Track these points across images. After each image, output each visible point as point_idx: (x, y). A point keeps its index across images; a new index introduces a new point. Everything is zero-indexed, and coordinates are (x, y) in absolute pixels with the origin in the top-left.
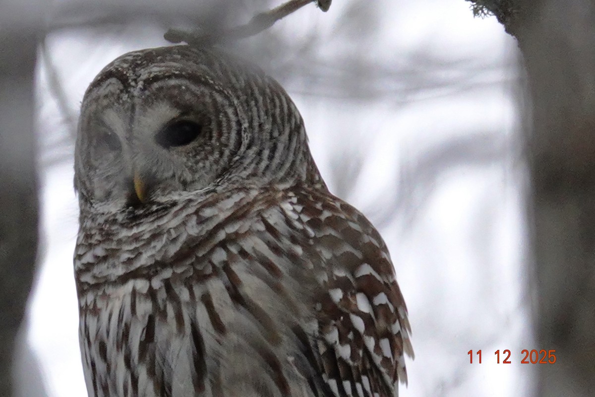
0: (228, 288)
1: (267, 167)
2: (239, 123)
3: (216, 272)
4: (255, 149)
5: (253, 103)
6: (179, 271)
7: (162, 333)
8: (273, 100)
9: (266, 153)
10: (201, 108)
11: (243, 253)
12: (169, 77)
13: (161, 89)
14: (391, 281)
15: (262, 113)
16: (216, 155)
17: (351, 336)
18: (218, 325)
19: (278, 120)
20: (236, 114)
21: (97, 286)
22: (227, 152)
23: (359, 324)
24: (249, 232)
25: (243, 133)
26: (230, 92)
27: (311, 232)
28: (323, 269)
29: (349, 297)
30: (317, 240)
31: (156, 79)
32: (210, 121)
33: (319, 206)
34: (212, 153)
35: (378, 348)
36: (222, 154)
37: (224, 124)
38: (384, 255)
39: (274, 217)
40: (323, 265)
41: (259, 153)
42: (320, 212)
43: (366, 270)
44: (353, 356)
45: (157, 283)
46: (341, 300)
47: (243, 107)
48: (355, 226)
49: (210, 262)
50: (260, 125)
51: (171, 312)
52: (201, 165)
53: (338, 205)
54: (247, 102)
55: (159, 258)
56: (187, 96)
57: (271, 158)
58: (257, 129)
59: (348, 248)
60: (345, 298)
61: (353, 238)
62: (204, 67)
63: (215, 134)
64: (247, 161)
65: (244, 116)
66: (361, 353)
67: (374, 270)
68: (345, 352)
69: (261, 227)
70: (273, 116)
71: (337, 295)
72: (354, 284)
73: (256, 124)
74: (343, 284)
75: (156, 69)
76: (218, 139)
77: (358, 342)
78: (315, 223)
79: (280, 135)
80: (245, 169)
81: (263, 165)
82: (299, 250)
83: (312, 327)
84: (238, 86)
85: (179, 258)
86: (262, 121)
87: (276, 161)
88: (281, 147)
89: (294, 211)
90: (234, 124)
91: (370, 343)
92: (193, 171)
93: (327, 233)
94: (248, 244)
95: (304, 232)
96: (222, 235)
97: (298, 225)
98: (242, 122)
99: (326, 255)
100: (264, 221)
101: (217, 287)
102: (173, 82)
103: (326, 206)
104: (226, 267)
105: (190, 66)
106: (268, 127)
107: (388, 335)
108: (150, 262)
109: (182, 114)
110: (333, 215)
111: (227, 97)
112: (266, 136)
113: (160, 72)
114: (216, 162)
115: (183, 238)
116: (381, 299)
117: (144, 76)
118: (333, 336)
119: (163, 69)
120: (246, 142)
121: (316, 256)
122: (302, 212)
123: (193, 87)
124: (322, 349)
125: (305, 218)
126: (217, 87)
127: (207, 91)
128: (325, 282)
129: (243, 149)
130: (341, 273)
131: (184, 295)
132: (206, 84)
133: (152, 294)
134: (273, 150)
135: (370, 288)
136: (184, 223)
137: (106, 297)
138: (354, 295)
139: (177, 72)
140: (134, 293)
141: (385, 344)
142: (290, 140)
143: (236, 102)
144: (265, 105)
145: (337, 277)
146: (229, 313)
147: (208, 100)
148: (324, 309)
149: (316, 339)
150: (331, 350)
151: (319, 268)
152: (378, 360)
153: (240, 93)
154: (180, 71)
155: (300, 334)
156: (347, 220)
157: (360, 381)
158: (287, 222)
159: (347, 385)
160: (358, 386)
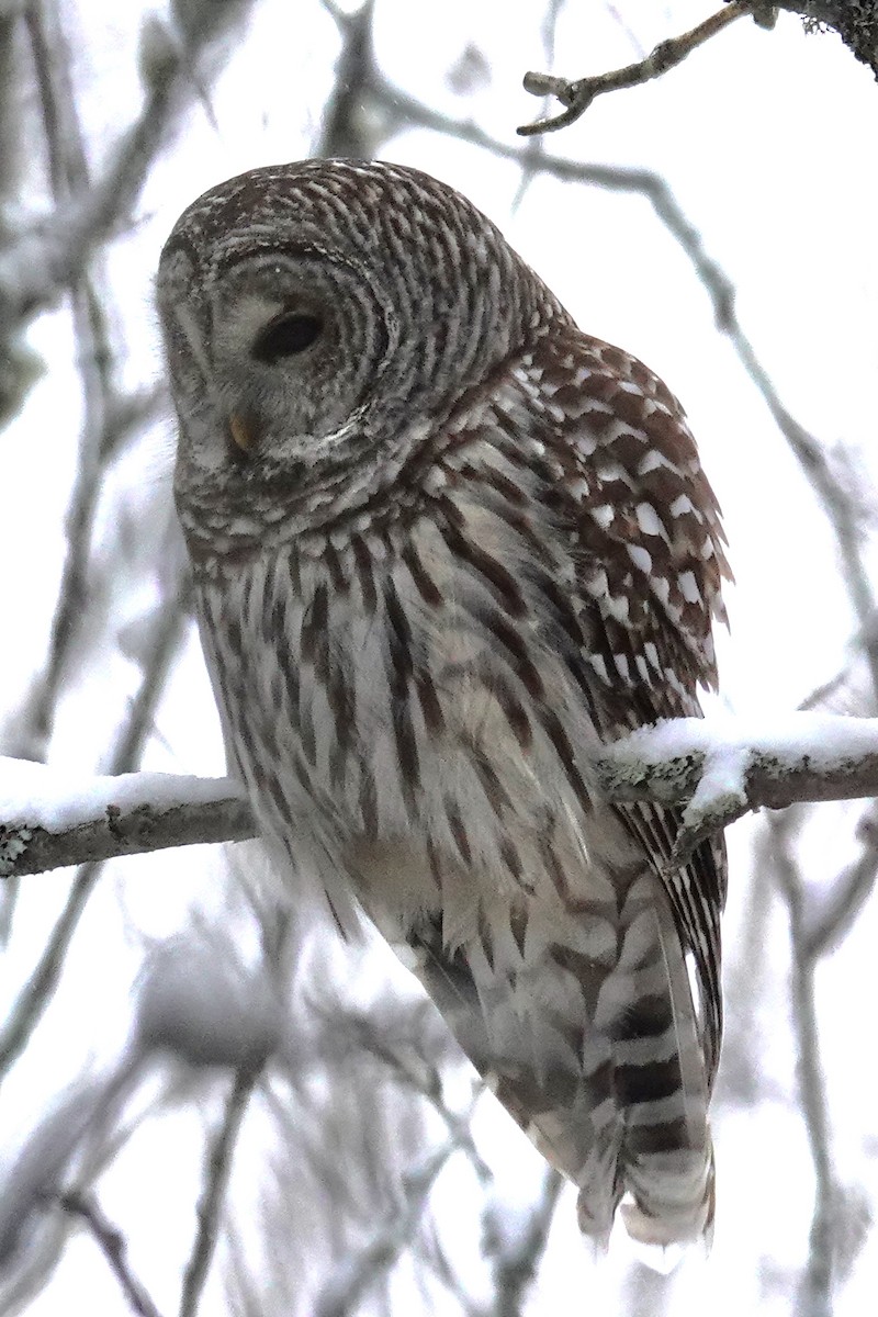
0: (443, 531)
1: (437, 366)
2: (379, 309)
4: (411, 343)
5: (396, 270)
7: (337, 611)
8: (430, 254)
9: (431, 343)
10: (314, 295)
11: (468, 471)
12: (254, 254)
13: (243, 275)
14: (695, 471)
15: (414, 283)
16: (349, 369)
17: (628, 581)
19: (445, 283)
20: (371, 293)
22: (364, 362)
23: (642, 558)
25: (387, 322)
26: (357, 261)
27: (558, 414)
28: (582, 475)
29: (627, 518)
30: (570, 426)
31: (235, 259)
32: (333, 313)
33: (569, 362)
34: (342, 364)
35: (675, 593)
36: (356, 366)
37: (355, 314)
38: (680, 427)
39: (507, 402)
40: (580, 468)
41: (420, 348)
42: (572, 374)
43: (654, 460)
44: (633, 613)
46: (611, 523)
47: (381, 280)
48: (630, 387)
49: (424, 492)
50: (415, 305)
51: (356, 578)
52: (325, 388)
53: (597, 353)
54: (387, 271)
56: (287, 282)
57: (440, 350)
58: (409, 311)
59: (623, 429)
60: (618, 518)
61: (628, 408)
62: (311, 226)
63: (343, 332)
64: (403, 366)
65: (385, 294)
66: (645, 605)
67: (667, 457)
68: (619, 608)
69: (491, 421)
70: (434, 281)
71: (605, 515)
72: (634, 489)
73: (406, 303)
74: (613, 494)
75: (234, 241)
76: (349, 341)
77: (640, 589)
78: (567, 397)
79: (450, 306)
80: (402, 381)
81: (429, 367)
82: (541, 451)
83: (567, 572)
84: (367, 247)
86: (416, 297)
87: (451, 349)
88: (455, 326)
89: (532, 379)
90: (369, 313)
91: (662, 588)
92: (317, 400)
93: (588, 410)
94: (475, 456)
95: (548, 415)
97: (539, 405)
98: (382, 303)
99: (586, 446)
100: (496, 408)
101: (427, 536)
102: (262, 261)
103: (582, 361)
105: (284, 229)
106: (427, 303)
107: (693, 564)
109: (288, 309)
110: (593, 374)
111: (352, 271)
112: (427, 317)
113: (241, 244)
114: (351, 378)
116: (683, 505)
117: (218, 256)
118: (599, 585)
119: (244, 239)
120: (395, 334)
121: (568, 455)
122: (544, 378)
123: (293, 265)
124: (580, 606)
125: (551, 390)
126: (333, 258)
127: (316, 267)
128: (584, 497)
129: (392, 347)
130: (609, 476)
132: (316, 256)
133: (330, 556)
134: (442, 336)
135: (660, 493)
138: (633, 511)
139: (266, 244)
141: (687, 581)
142: (472, 305)
143: (368, 275)
144: (417, 267)
145: (605, 483)
146: (444, 570)
147: (321, 282)
148: (583, 542)
150: (594, 607)
151: (572, 474)
152: (675, 614)
153: (373, 259)
154: (268, 241)
155: (549, 589)
156: (617, 379)
157: (642, 652)
158: (527, 403)
159: (621, 661)
160: (640, 661)
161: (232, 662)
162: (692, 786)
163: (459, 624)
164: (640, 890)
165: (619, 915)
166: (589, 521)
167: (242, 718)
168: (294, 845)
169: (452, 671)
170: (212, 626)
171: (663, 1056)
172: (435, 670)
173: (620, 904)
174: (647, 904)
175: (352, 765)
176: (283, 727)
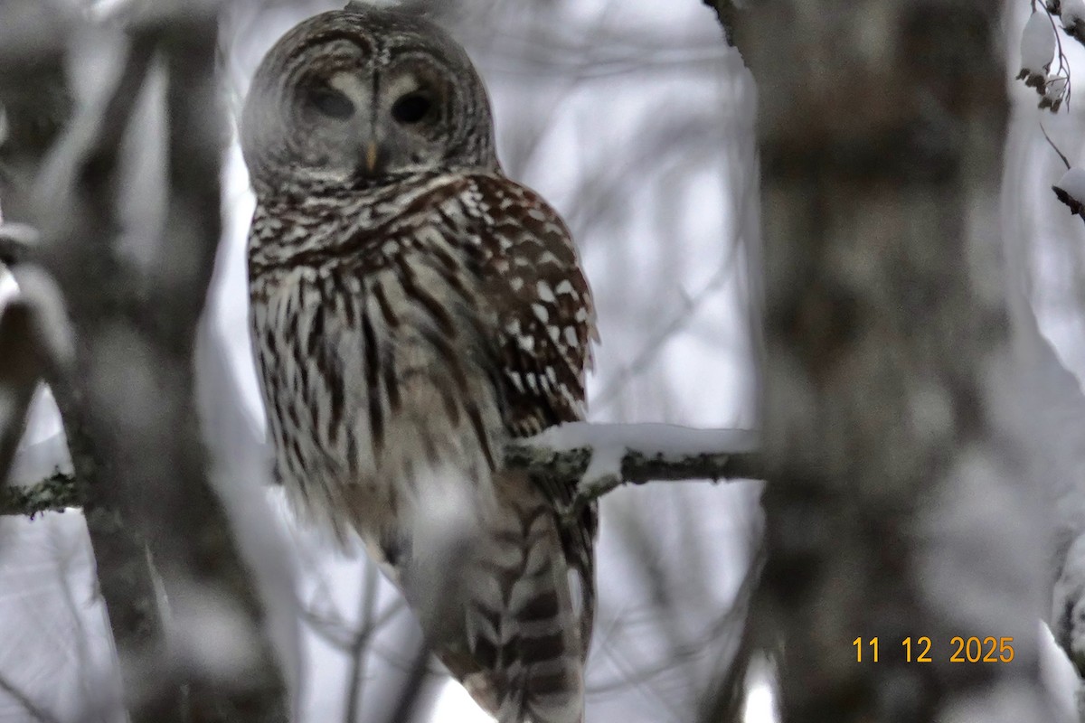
0: (401, 280)
3: (387, 264)
6: (346, 261)
7: (332, 325)
11: (417, 245)
12: (417, 49)
13: (408, 61)
17: (533, 326)
18: (390, 318)
20: (465, 97)
21: (268, 269)
22: (456, 136)
23: (542, 313)
24: (425, 223)
27: (489, 220)
28: (503, 258)
29: (530, 286)
30: (496, 229)
31: (404, 49)
33: (500, 194)
35: (562, 339)
37: (455, 106)
38: (566, 241)
39: (451, 209)
40: (503, 254)
42: (500, 201)
43: (548, 257)
44: (537, 347)
45: (324, 272)
46: (521, 288)
48: (536, 215)
49: (382, 253)
51: (340, 302)
53: (519, 192)
55: (328, 243)
56: (430, 72)
58: (477, 116)
59: (528, 237)
60: (525, 286)
66: (544, 344)
67: (557, 257)
68: (527, 343)
69: (437, 218)
71: (517, 284)
72: (535, 272)
74: (522, 272)
75: (401, 38)
77: (540, 333)
78: (495, 212)
82: (477, 240)
83: (492, 319)
85: (348, 248)
89: (473, 199)
90: (462, 108)
91: (554, 332)
93: (508, 222)
94: (423, 235)
95: (482, 219)
96: (394, 229)
97: (476, 214)
98: (468, 106)
99: (506, 243)
100: (442, 213)
101: (389, 279)
103: (508, 195)
104: (399, 258)
107: (573, 322)
108: (319, 247)
110: (514, 204)
111: (459, 78)
113: (405, 41)
114: (446, 143)
115: (353, 229)
116: (565, 287)
117: (391, 44)
118: (515, 328)
119: (408, 38)
121: (494, 245)
122: (482, 200)
124: (503, 341)
125: (485, 207)
127: (445, 68)
128: (505, 272)
130: (521, 262)
131: (354, 286)
133: (319, 284)
135: (553, 279)
136: (357, 214)
137: (275, 282)
138: (534, 283)
140: (302, 282)
141: (570, 332)
143: (464, 84)
145: (518, 266)
146: (402, 306)
147: (445, 78)
148: (504, 300)
149: (496, 331)
150: (513, 342)
151: (497, 256)
152: (563, 350)
154: (425, 44)
155: (478, 326)
156: (528, 208)
157: (544, 373)
158: (465, 210)
159: (531, 378)
160: (543, 378)
161: (270, 359)
162: (584, 467)
163: (412, 341)
164: (539, 524)
165: (522, 540)
166: (508, 288)
167: (276, 399)
168: (308, 487)
169: (410, 373)
170: (258, 334)
171: (552, 632)
172: (398, 370)
173: (526, 532)
174: (542, 534)
175: (342, 431)
176: (300, 405)
